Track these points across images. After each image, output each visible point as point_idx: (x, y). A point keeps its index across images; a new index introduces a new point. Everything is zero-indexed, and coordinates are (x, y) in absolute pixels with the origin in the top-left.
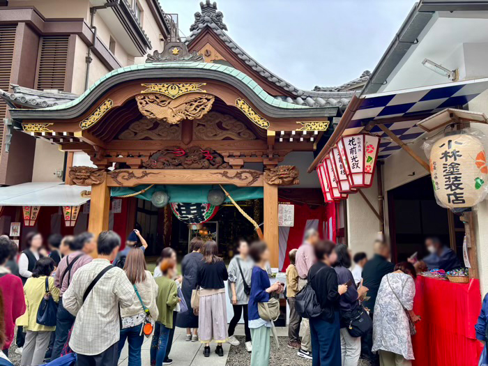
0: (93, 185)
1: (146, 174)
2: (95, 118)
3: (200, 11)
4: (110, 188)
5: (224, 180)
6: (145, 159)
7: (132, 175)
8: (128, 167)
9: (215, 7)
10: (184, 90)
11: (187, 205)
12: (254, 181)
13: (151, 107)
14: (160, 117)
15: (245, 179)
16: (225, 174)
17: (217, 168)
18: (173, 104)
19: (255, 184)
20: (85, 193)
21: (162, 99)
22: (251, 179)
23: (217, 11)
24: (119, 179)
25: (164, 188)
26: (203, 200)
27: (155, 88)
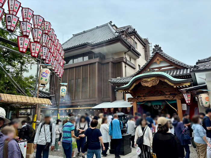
0: (133, 102)
1: (145, 98)
2: (132, 87)
3: (154, 48)
4: (137, 102)
5: (165, 99)
6: (144, 95)
7: (142, 99)
8: (141, 97)
9: (158, 46)
10: (151, 79)
11: (157, 105)
12: (173, 98)
13: (144, 84)
14: (147, 86)
15: (171, 98)
16: (165, 97)
17: (163, 95)
18: (149, 83)
19: (174, 99)
20: (131, 104)
21: (147, 82)
22: (172, 98)
23: (159, 46)
24: (139, 100)
25: (150, 102)
26: (161, 104)
27: (145, 79)
